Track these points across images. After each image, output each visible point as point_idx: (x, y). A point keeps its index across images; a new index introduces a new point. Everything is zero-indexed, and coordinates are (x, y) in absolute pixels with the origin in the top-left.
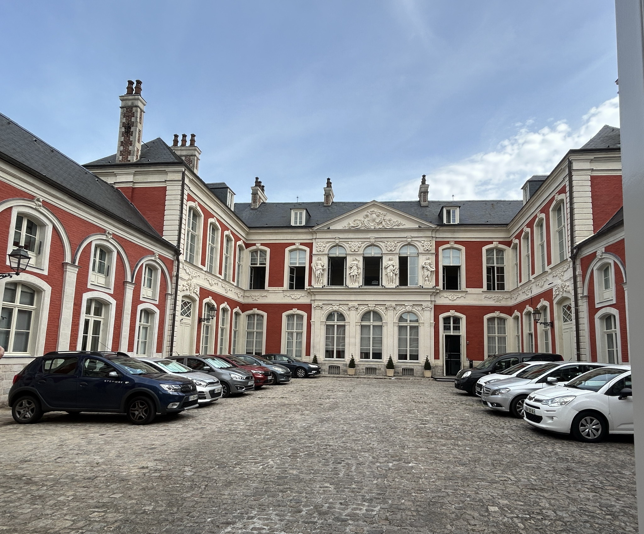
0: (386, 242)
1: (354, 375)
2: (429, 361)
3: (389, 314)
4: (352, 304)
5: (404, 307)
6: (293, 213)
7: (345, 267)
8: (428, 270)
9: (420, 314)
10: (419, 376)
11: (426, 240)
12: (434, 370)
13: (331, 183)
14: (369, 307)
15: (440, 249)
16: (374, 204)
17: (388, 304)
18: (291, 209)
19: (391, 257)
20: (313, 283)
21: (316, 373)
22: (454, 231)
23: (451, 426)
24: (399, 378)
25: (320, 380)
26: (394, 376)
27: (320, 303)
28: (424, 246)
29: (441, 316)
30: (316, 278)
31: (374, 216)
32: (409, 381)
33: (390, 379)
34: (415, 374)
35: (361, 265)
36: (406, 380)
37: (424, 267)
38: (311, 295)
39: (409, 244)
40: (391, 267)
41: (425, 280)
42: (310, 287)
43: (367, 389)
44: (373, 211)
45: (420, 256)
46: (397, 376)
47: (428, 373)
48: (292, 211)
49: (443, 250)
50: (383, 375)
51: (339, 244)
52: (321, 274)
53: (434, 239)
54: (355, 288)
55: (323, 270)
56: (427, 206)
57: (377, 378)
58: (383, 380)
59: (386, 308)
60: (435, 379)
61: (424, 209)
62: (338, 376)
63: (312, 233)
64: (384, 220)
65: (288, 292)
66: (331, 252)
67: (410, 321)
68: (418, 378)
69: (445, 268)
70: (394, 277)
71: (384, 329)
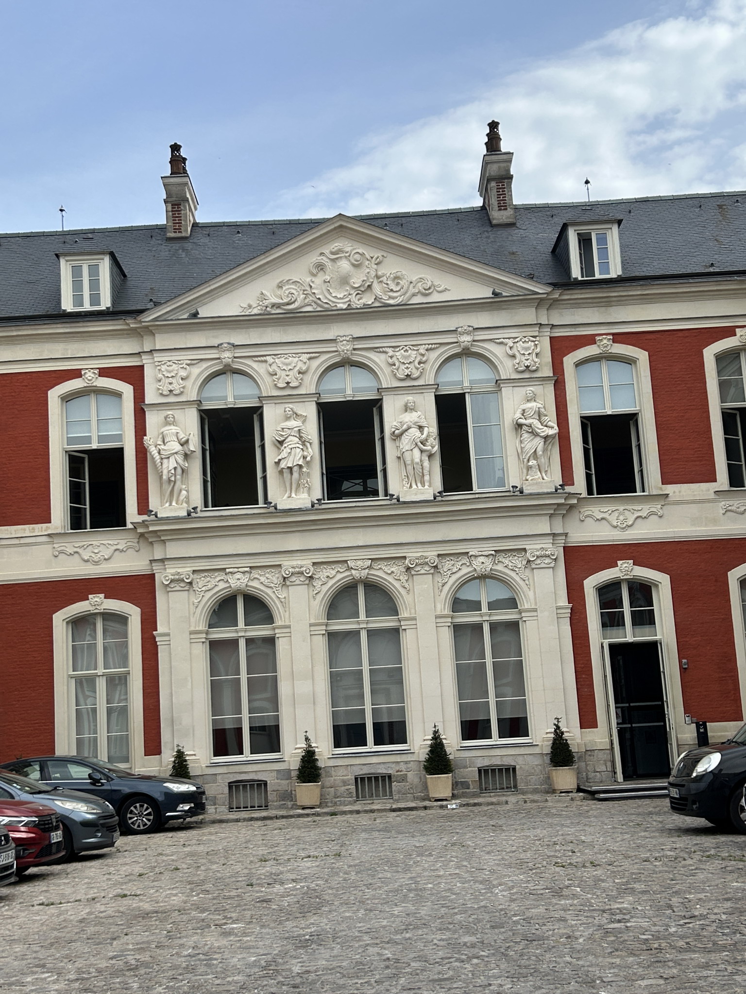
0: (390, 350)
1: (319, 806)
2: (566, 735)
3: (417, 589)
4: (295, 563)
5: (465, 560)
6: (65, 268)
7: (257, 443)
8: (534, 434)
9: (521, 582)
10: (535, 791)
11: (521, 335)
12: (583, 764)
13: (184, 160)
14: (350, 569)
15: (569, 361)
16: (341, 226)
17: (413, 554)
18: (57, 256)
19: (410, 398)
20: (154, 503)
21: (191, 813)
22: (608, 303)
23: (703, 917)
24: (472, 801)
25: (211, 834)
26: (454, 797)
27: (185, 570)
28: (514, 356)
29: (591, 584)
30: (165, 486)
31: (345, 265)
32: (508, 807)
33: (442, 807)
34: (521, 786)
35: (312, 429)
36: (498, 808)
37: (520, 426)
38: (151, 543)
39: (466, 353)
40: (414, 432)
41: (529, 468)
42: (145, 517)
43: (388, 843)
44: (340, 251)
45: (506, 391)
46: (464, 795)
47: (565, 778)
48: (62, 261)
49: (578, 364)
50: (415, 799)
51: (236, 366)
52: (179, 471)
53: (547, 332)
54: (300, 510)
55: (186, 456)
56: (512, 225)
57: (400, 810)
58: (422, 813)
59: (408, 569)
60: (592, 795)
61: (503, 233)
62: (264, 814)
63: (138, 333)
64: (378, 277)
65: (70, 539)
66: (206, 393)
67: (492, 606)
68: (536, 797)
69: (588, 422)
70: (426, 464)
71: (408, 639)
